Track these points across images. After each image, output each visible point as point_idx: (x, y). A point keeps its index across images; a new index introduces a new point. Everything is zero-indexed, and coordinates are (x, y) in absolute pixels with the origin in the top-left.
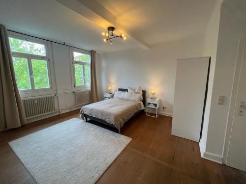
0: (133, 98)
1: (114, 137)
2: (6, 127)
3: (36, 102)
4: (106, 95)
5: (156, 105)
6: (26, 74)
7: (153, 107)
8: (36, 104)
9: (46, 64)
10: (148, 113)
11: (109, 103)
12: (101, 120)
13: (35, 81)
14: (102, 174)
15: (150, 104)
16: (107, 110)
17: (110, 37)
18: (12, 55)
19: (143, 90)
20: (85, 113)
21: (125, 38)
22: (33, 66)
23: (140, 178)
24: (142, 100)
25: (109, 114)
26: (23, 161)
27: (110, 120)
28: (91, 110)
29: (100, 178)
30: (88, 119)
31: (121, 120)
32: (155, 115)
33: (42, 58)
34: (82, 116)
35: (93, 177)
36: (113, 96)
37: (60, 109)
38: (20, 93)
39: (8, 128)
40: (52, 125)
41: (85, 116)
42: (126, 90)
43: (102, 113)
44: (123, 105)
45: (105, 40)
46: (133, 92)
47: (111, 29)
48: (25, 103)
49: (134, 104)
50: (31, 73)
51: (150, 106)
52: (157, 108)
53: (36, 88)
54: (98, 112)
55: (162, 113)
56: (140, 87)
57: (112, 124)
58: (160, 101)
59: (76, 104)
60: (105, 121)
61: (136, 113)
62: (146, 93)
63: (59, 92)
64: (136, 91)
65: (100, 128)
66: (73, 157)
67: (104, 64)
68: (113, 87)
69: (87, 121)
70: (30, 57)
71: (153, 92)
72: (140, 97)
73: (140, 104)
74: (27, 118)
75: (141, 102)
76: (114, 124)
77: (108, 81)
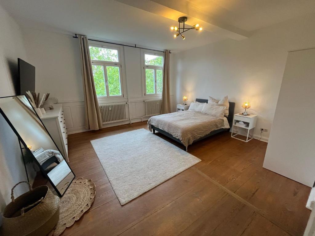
0: (214, 112)
1: (180, 154)
2: (89, 129)
3: (110, 109)
4: (180, 106)
5: (247, 124)
6: (103, 82)
7: (243, 126)
8: (110, 110)
9: (119, 70)
10: (234, 134)
11: (180, 116)
12: (168, 133)
13: (110, 89)
14: (158, 184)
15: (238, 121)
16: (174, 123)
17: (181, 31)
18: (92, 63)
19: (232, 101)
20: (152, 124)
21: (201, 29)
22: (108, 73)
23: (198, 200)
24: (227, 115)
25: (176, 128)
26: (99, 156)
27: (177, 135)
28: (159, 121)
29: (156, 187)
30: (156, 132)
31: (190, 136)
32: (245, 138)
33: (115, 64)
34: (149, 127)
35: (150, 184)
36: (187, 108)
37: (130, 117)
38: (98, 100)
39: (91, 130)
40: (123, 132)
41: (153, 128)
42: (206, 101)
43: (170, 126)
44: (196, 119)
45: (175, 36)
46: (214, 103)
47: (183, 19)
48: (102, 109)
49: (213, 120)
50: (106, 81)
51: (238, 125)
52: (249, 128)
53: (111, 95)
54: (165, 124)
55: (257, 136)
56: (226, 98)
57: (179, 139)
58: (257, 120)
59: (146, 115)
60: (171, 135)
61: (215, 131)
62: (236, 106)
63: (130, 100)
64: (219, 103)
65: (166, 142)
66: (136, 163)
67: (180, 67)
68: (190, 96)
69: (154, 133)
70: (105, 64)
71: (246, 105)
72: (224, 111)
73: (223, 120)
74: (103, 123)
75: (225, 119)
76: (181, 139)
77: (183, 89)
